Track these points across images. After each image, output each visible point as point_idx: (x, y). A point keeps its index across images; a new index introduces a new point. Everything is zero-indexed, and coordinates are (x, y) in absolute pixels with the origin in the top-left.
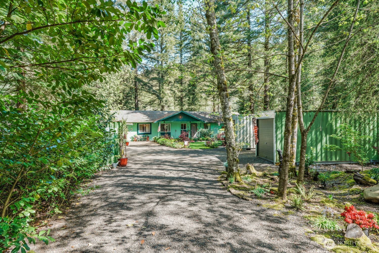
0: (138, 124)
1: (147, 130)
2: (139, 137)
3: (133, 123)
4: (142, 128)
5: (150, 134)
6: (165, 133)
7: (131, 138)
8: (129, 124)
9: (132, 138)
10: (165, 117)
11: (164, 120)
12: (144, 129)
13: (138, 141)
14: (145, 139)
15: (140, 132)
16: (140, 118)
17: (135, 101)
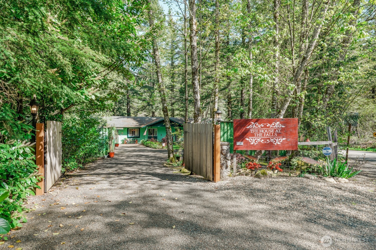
0: (128, 128)
1: (136, 134)
2: (129, 140)
3: (123, 128)
4: (132, 132)
5: (139, 137)
6: (151, 137)
7: (121, 141)
8: (120, 129)
9: (123, 141)
10: (153, 122)
11: (151, 126)
12: (133, 133)
13: (128, 143)
14: (134, 142)
15: (129, 136)
16: (131, 123)
17: (127, 107)
